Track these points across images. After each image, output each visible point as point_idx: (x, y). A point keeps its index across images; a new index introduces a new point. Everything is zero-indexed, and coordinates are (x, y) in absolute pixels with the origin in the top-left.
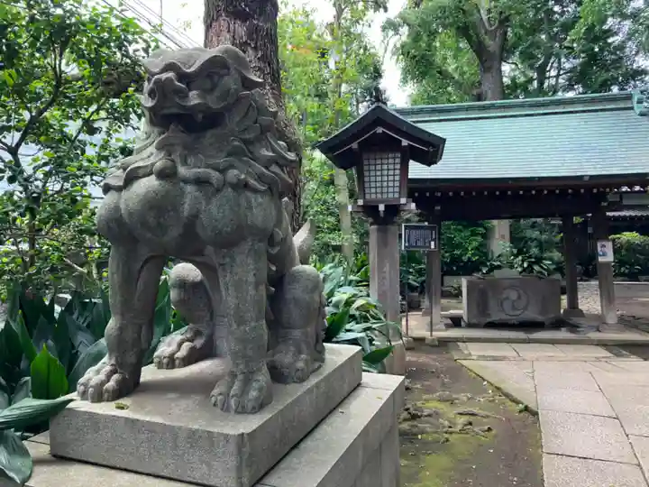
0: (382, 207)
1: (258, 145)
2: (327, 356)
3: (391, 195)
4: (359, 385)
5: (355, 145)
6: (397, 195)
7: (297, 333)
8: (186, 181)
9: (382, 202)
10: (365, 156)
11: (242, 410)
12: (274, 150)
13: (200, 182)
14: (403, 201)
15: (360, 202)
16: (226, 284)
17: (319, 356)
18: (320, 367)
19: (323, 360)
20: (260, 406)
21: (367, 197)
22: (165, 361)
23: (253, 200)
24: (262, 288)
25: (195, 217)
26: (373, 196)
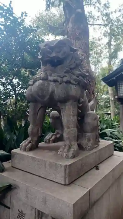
1: (75, 70)
2: (100, 144)
4: (113, 155)
5: (114, 78)
7: (89, 135)
8: (50, 81)
10: (118, 82)
11: (67, 157)
12: (80, 71)
13: (55, 81)
15: (116, 97)
16: (63, 115)
17: (97, 143)
18: (97, 147)
19: (99, 145)
20: (74, 157)
21: (119, 95)
22: (47, 141)
23: (72, 87)
24: (76, 117)
25: (53, 92)
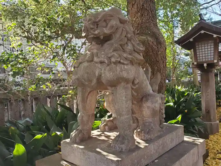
0: (205, 65)
3: (209, 59)
5: (191, 40)
6: (212, 59)
7: (150, 120)
8: (96, 63)
9: (205, 63)
10: (197, 44)
11: (121, 151)
13: (101, 62)
14: (215, 61)
15: (195, 63)
20: (129, 149)
21: (199, 61)
25: (100, 76)
26: (201, 60)
